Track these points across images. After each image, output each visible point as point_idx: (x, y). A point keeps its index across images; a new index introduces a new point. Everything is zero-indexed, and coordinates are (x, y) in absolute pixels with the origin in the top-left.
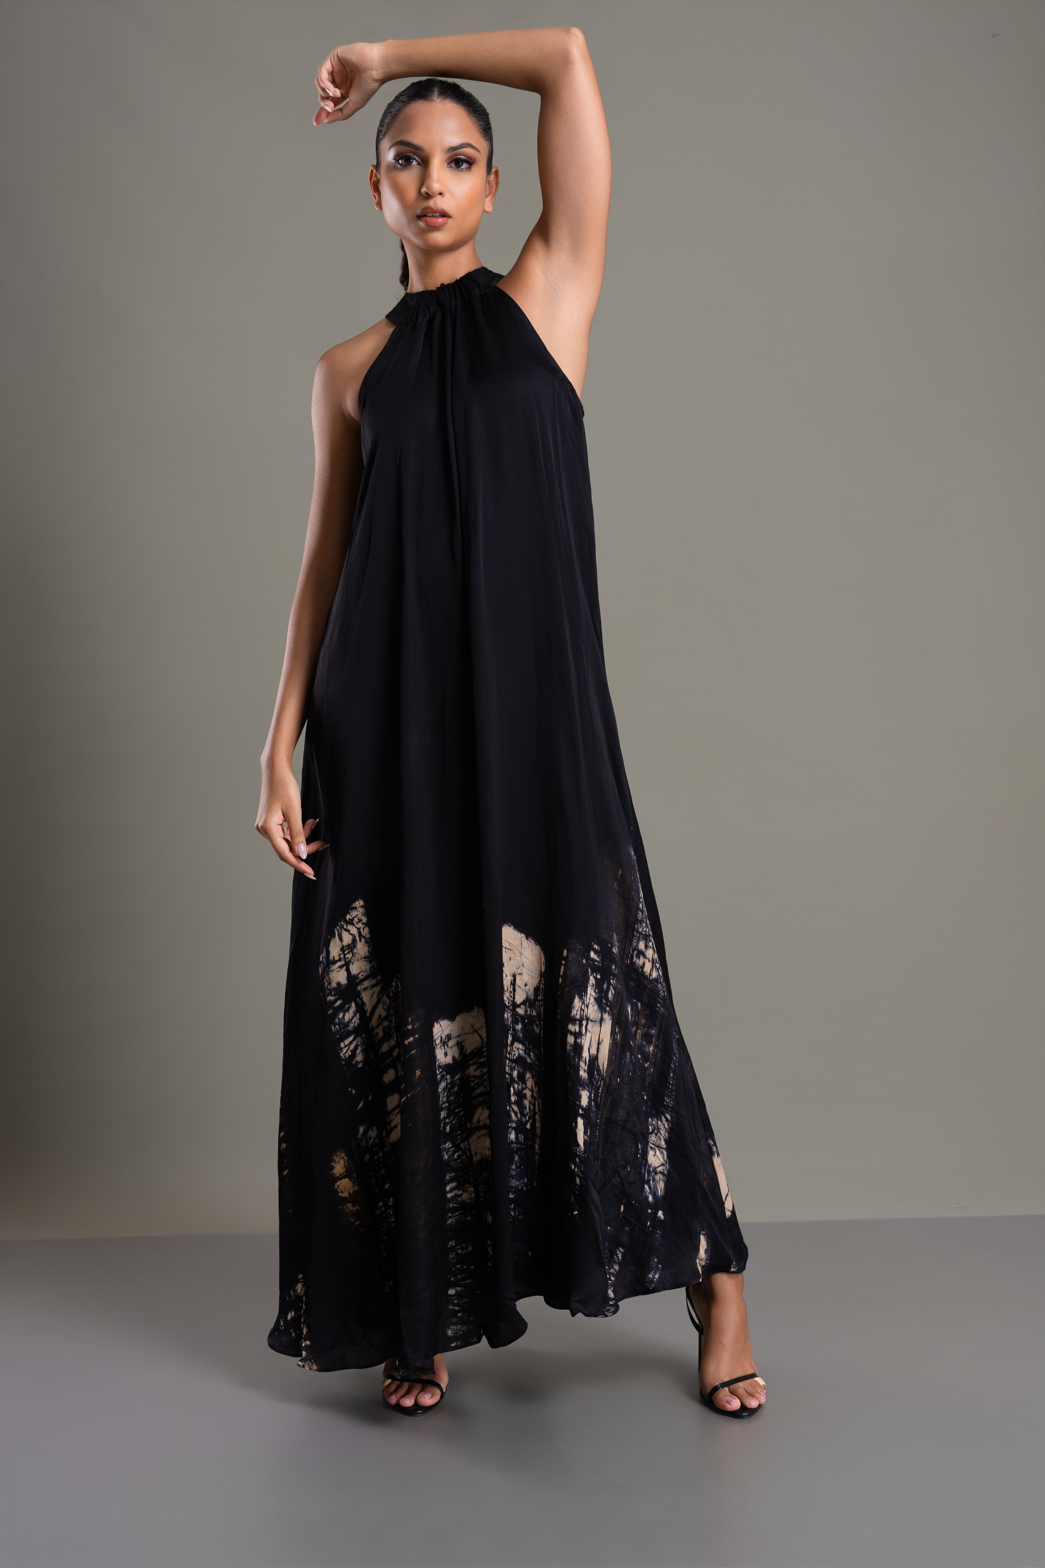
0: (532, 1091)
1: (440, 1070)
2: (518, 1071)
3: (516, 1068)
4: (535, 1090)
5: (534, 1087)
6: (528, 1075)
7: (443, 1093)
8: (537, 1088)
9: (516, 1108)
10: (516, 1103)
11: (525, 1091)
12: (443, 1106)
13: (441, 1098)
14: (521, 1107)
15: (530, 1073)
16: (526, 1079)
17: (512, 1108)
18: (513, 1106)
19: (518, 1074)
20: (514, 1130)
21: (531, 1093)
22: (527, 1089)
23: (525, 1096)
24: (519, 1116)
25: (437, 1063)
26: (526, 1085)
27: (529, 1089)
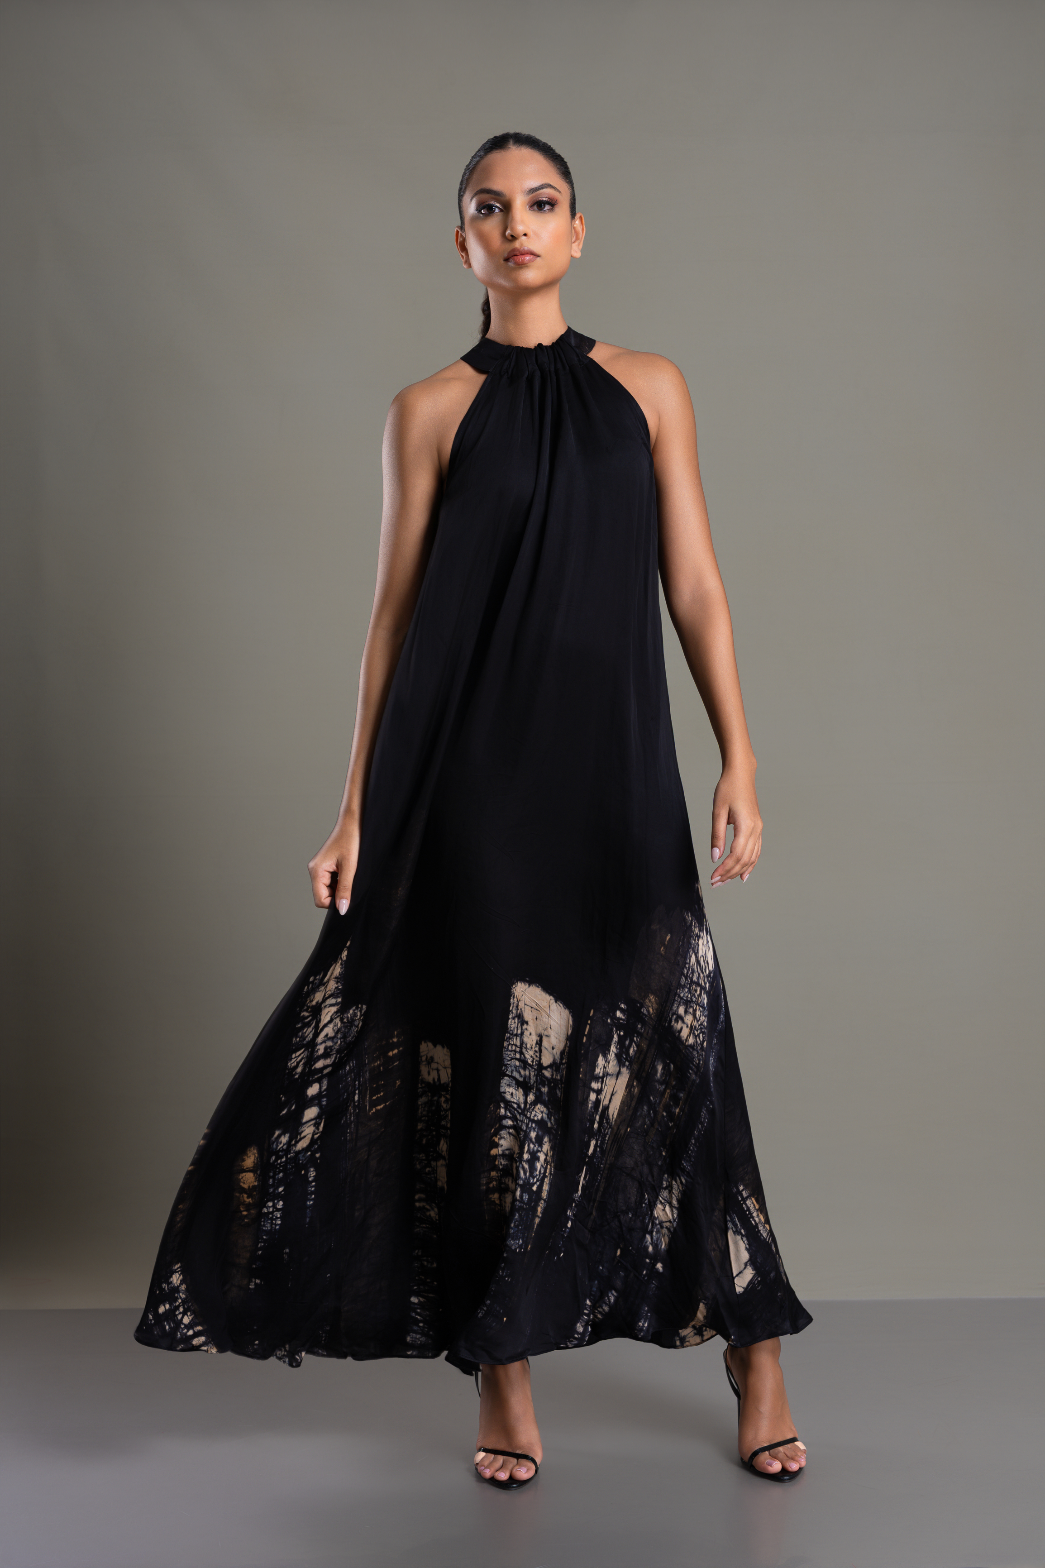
0: (546, 1155)
1: (423, 1085)
2: (538, 1133)
3: (536, 1130)
4: (549, 1154)
5: (549, 1151)
6: (546, 1139)
7: (423, 1106)
8: (552, 1152)
9: (526, 1166)
10: (528, 1161)
11: (539, 1154)
12: (423, 1119)
13: (420, 1111)
14: (533, 1168)
15: (548, 1137)
16: (544, 1142)
17: (522, 1165)
18: (524, 1163)
19: (536, 1135)
20: (520, 1188)
21: (545, 1157)
22: (542, 1153)
23: (538, 1159)
24: (528, 1175)
25: (420, 1077)
26: (542, 1149)
27: (544, 1153)
